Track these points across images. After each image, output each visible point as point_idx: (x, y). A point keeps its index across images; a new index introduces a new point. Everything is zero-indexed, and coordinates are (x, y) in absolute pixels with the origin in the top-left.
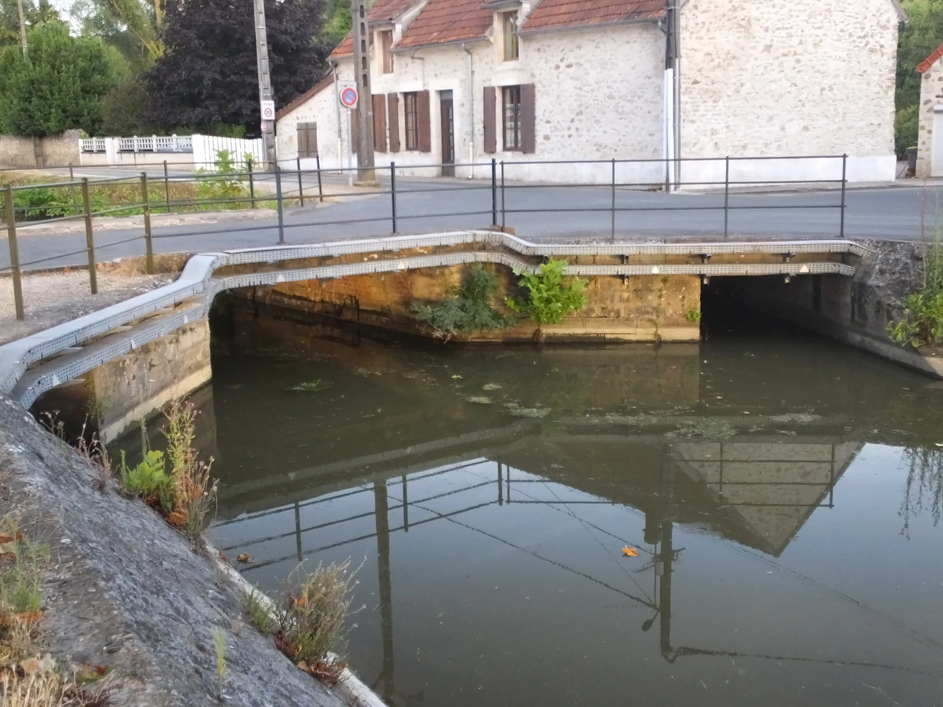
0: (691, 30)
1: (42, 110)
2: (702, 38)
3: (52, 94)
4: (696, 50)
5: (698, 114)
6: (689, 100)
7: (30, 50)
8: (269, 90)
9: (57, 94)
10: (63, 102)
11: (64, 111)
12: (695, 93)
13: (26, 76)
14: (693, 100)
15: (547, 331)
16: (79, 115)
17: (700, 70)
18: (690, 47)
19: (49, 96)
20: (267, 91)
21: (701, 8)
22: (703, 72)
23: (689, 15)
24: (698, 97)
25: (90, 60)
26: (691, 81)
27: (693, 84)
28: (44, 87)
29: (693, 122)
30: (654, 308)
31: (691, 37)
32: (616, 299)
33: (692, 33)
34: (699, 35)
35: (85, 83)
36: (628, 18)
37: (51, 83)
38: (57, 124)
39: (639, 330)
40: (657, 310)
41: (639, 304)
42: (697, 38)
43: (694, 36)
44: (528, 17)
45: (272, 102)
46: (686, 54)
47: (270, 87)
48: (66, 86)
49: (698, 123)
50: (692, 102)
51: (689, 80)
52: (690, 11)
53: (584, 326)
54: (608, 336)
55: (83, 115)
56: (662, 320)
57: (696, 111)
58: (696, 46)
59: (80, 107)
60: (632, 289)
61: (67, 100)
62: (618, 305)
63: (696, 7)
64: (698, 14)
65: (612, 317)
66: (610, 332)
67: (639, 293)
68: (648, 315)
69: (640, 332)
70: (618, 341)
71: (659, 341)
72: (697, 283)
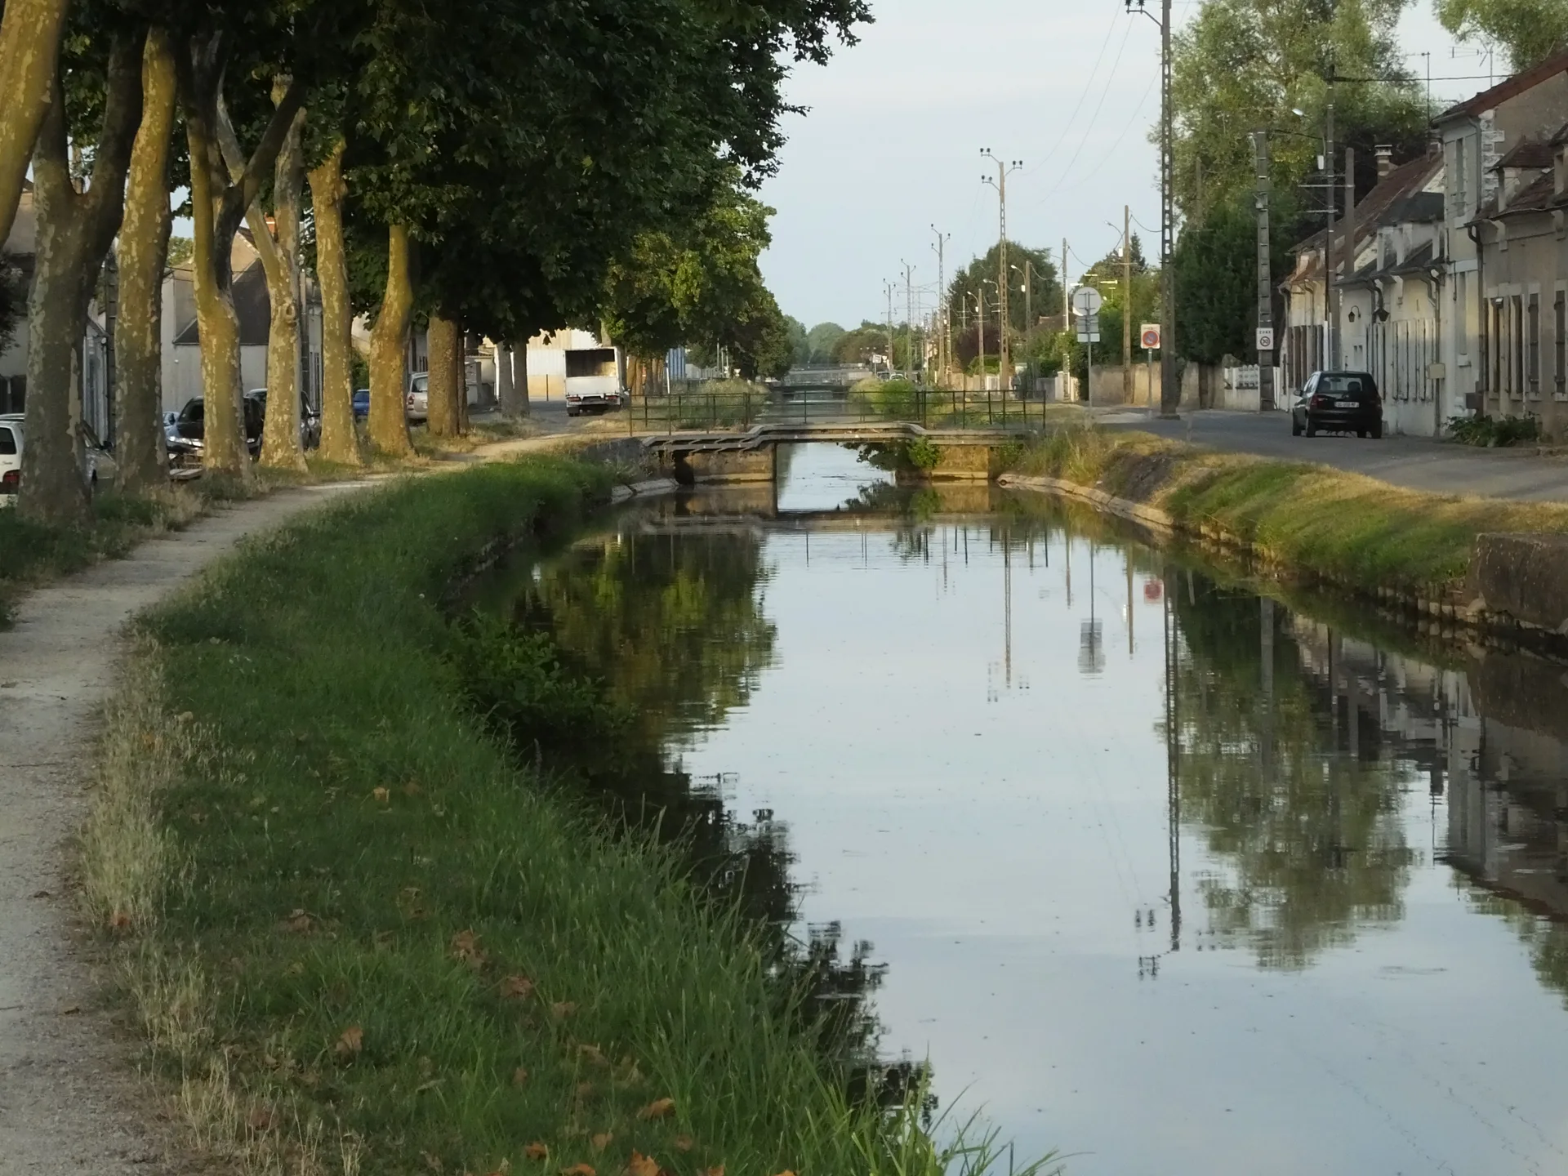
15: (934, 473)
32: (958, 457)
40: (972, 463)
41: (965, 460)
45: (1271, 330)
53: (947, 471)
54: (956, 476)
56: (974, 468)
60: (963, 452)
62: (958, 460)
65: (956, 466)
66: (956, 473)
67: (966, 454)
68: (969, 465)
69: (967, 474)
70: (959, 479)
71: (973, 479)
72: (986, 450)
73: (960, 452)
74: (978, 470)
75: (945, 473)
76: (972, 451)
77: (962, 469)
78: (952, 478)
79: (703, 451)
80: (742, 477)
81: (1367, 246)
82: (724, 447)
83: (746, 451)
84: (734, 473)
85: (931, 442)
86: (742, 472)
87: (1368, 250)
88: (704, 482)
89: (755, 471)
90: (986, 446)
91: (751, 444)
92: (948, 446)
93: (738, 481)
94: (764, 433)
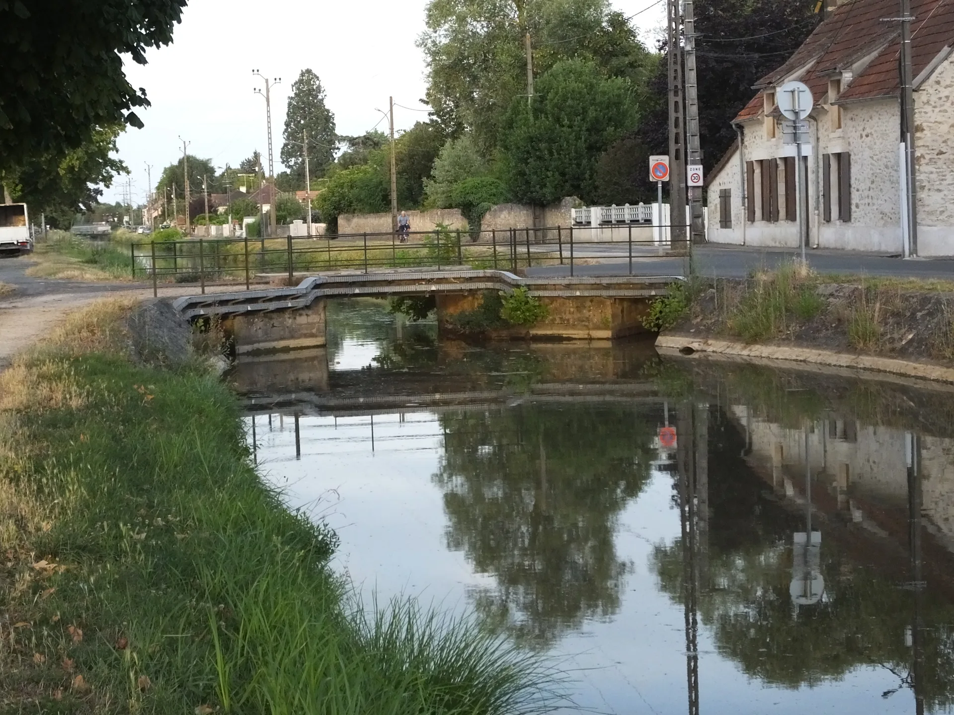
0: (933, 104)
1: (539, 173)
2: (946, 111)
3: (551, 153)
4: (940, 123)
5: (944, 183)
6: (934, 170)
7: (535, 101)
8: (698, 153)
9: (555, 154)
10: (562, 163)
11: (563, 174)
12: (940, 163)
13: (525, 133)
14: (938, 170)
15: (533, 332)
16: (579, 178)
17: (944, 142)
18: (932, 120)
19: (547, 156)
20: (696, 154)
21: (943, 83)
22: (949, 143)
23: (931, 91)
24: (944, 167)
25: (607, 108)
26: (936, 152)
27: (937, 155)
28: (543, 145)
29: (939, 190)
30: (587, 318)
31: (933, 111)
32: (567, 312)
33: (935, 107)
34: (942, 108)
35: (594, 138)
36: (888, 93)
37: (551, 140)
38: (553, 190)
39: (580, 332)
40: (588, 319)
41: (579, 315)
42: (940, 111)
43: (937, 110)
44: (849, 86)
45: (701, 167)
46: (928, 126)
47: (699, 150)
48: (568, 142)
49: (946, 192)
50: (937, 172)
51: (932, 151)
52: (932, 87)
53: (552, 329)
54: (564, 336)
55: (585, 179)
56: (591, 326)
57: (942, 180)
58: (939, 119)
59: (582, 168)
60: (575, 306)
61: (567, 161)
62: (568, 316)
63: (938, 83)
64: (941, 89)
65: (566, 324)
66: (565, 333)
67: (579, 309)
68: (584, 322)
69: (580, 333)
70: (569, 339)
71: (591, 339)
72: (608, 302)
73: (571, 306)
74: (597, 328)
75: (549, 332)
76: (588, 304)
77: (574, 327)
78: (559, 339)
79: (248, 313)
80: (292, 343)
81: (946, 58)
82: (272, 306)
83: (295, 311)
84: (282, 339)
85: (531, 294)
86: (292, 337)
87: (946, 63)
88: (248, 354)
89: (306, 336)
90: (610, 297)
91: (301, 303)
92: (553, 299)
93: (286, 350)
94: (317, 286)
